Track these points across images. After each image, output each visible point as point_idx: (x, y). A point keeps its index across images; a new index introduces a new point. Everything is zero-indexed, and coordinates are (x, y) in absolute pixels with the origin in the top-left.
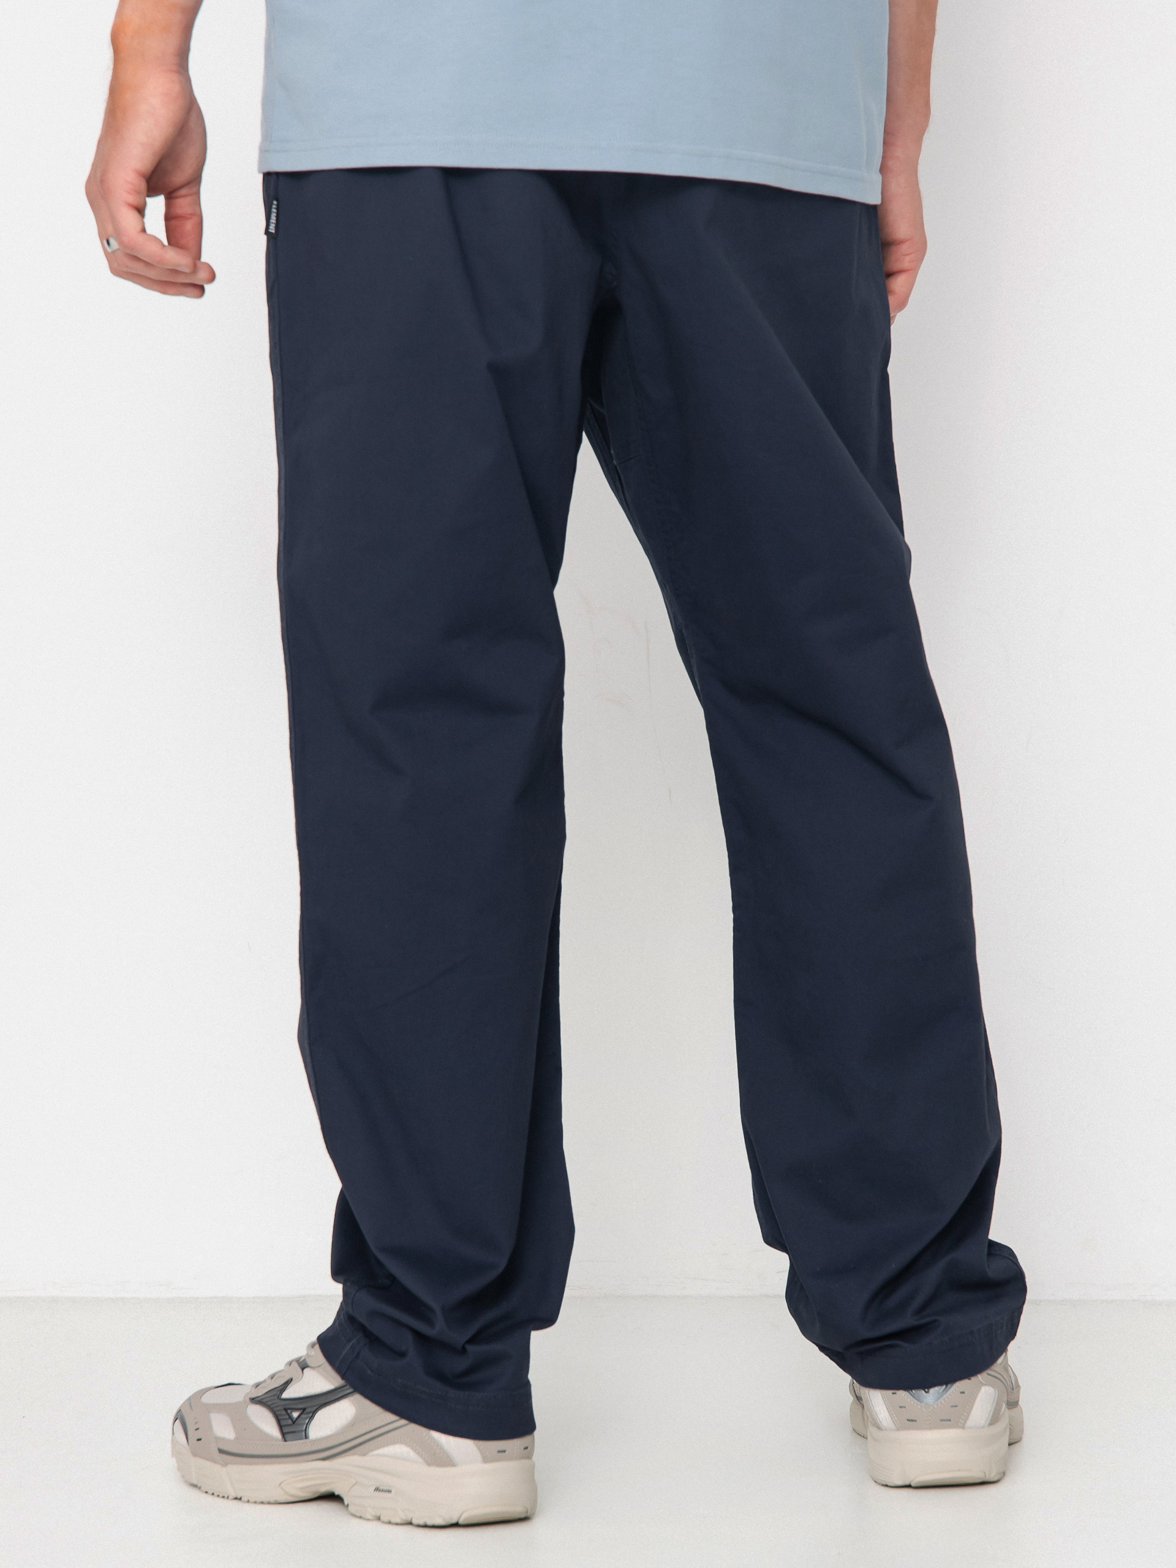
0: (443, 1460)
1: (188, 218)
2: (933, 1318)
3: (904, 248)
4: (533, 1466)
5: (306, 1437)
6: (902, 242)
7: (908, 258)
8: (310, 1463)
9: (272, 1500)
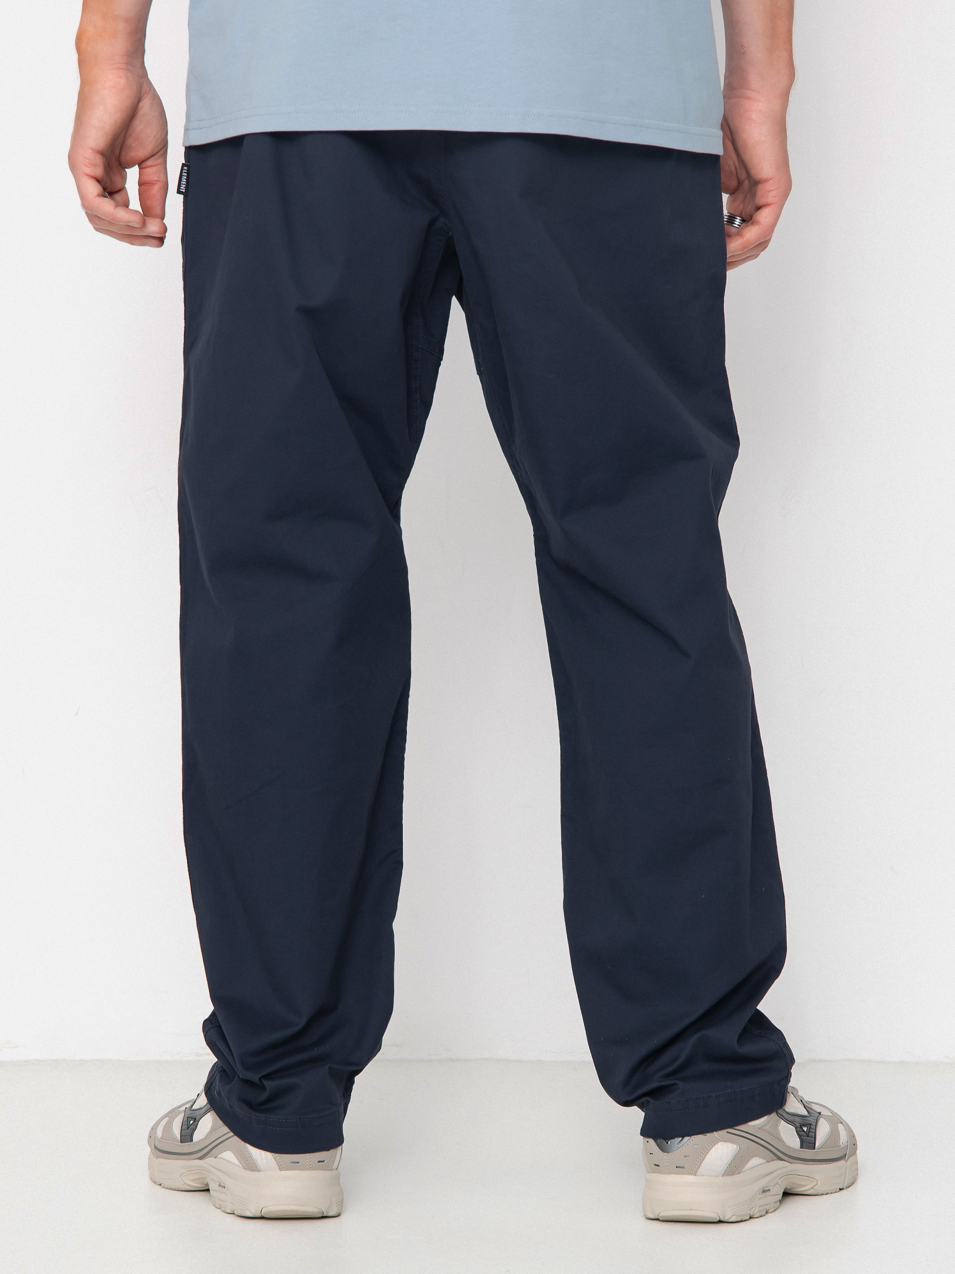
0: (251, 1166)
1: (155, 184)
2: (675, 1081)
3: (769, 186)
4: (339, 1175)
5: (192, 1141)
6: (766, 181)
7: (772, 194)
8: (191, 1161)
9: (177, 1187)
